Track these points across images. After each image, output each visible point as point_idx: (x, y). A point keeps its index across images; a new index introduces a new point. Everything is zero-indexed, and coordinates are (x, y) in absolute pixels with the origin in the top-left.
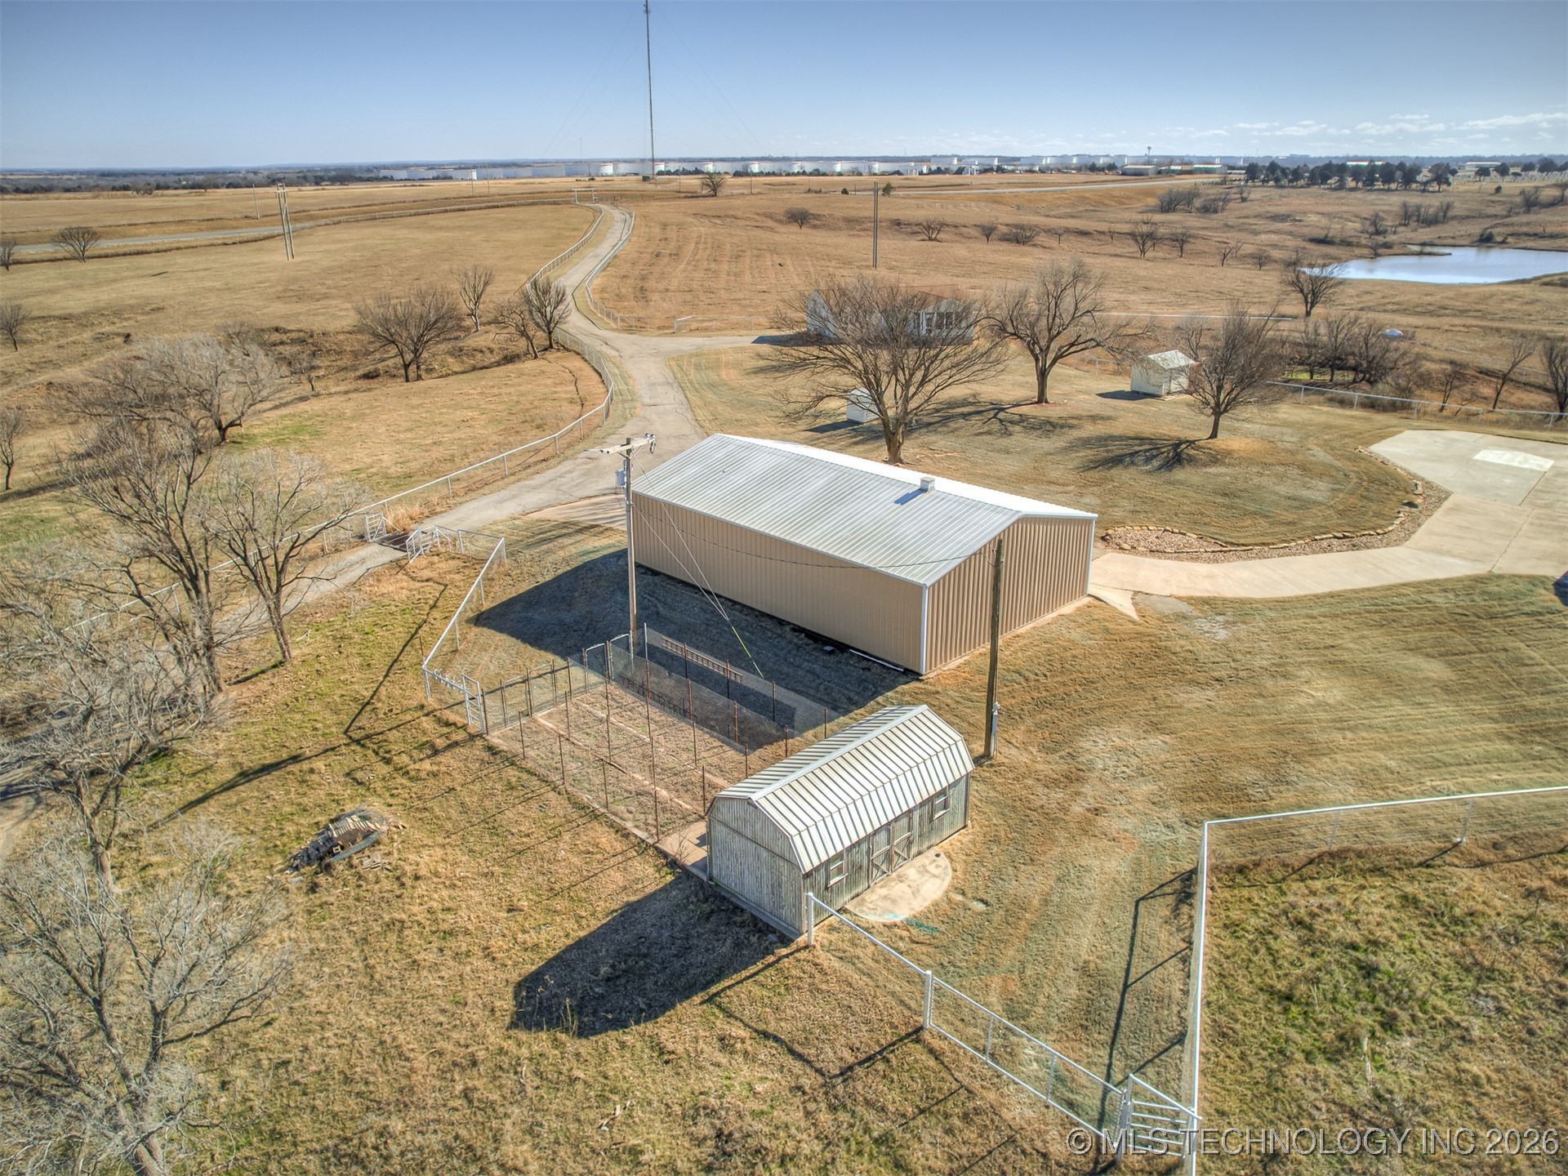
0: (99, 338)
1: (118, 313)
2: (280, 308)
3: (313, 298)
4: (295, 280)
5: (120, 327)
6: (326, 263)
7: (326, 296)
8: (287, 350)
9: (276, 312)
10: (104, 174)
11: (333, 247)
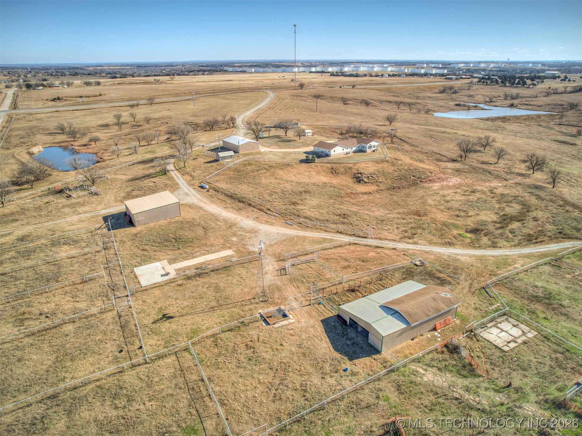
0: (162, 123)
1: (164, 118)
2: (192, 118)
3: (198, 117)
4: (195, 112)
5: (165, 121)
6: (201, 108)
7: (200, 116)
8: (193, 126)
9: (191, 119)
10: (139, 66)
11: (203, 104)
